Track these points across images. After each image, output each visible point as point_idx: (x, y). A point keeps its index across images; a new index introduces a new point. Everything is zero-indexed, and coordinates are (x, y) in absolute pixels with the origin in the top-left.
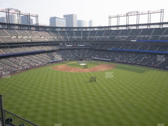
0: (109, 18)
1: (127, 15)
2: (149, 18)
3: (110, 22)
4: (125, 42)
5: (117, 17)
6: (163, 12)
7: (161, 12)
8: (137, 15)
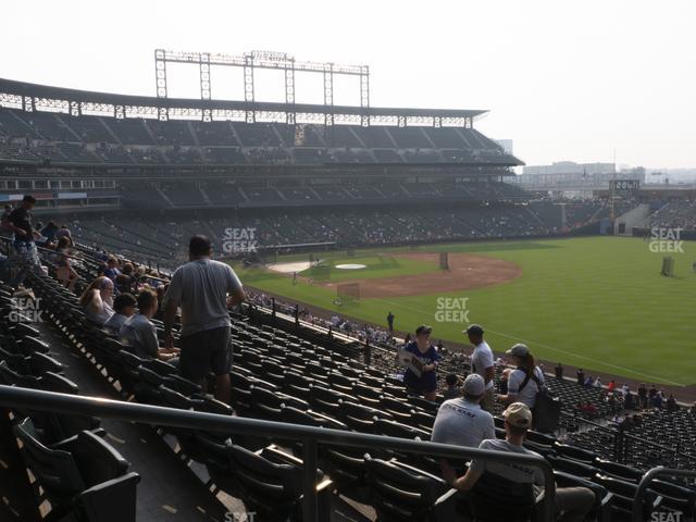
0: (157, 60)
1: (247, 62)
2: (328, 89)
3: (161, 78)
4: (287, 169)
5: (201, 63)
6: (368, 75)
7: (361, 75)
8: (286, 69)
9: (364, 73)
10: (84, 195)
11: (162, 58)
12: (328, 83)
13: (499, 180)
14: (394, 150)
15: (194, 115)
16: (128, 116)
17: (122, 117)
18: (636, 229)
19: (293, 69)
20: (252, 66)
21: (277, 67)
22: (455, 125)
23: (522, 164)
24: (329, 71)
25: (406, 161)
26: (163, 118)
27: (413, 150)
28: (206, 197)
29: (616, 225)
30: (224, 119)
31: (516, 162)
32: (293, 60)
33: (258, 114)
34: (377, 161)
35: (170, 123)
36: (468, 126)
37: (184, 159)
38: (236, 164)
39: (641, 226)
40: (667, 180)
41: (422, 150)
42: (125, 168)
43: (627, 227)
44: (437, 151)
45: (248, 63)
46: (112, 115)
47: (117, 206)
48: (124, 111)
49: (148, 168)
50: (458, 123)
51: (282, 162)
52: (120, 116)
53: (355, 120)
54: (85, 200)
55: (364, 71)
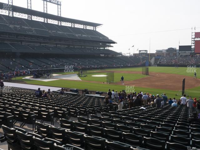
2: (45, 8)
6: (60, 5)
7: (58, 5)
13: (107, 49)
14: (74, 34)
22: (90, 29)
23: (117, 43)
27: (80, 35)
31: (114, 43)
34: (69, 37)
36: (95, 30)
39: (158, 63)
41: (83, 35)
43: (152, 64)
44: (89, 36)
53: (55, 22)
55: (59, 3)
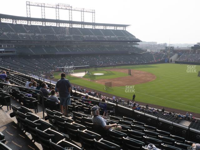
0: (27, 5)
3: (28, 11)
4: (71, 42)
5: (42, 6)
6: (94, 13)
7: (93, 13)
8: (69, 10)
9: (93, 12)
10: (3, 50)
11: (29, 5)
12: (82, 15)
13: (134, 46)
14: (103, 36)
15: (40, 24)
16: (17, 23)
17: (15, 24)
18: (176, 61)
19: (72, 10)
20: (59, 8)
21: (66, 9)
23: (141, 41)
24: (83, 11)
25: (107, 40)
26: (29, 24)
27: (109, 37)
28: (45, 50)
29: (170, 60)
30: (50, 25)
31: (139, 41)
32: (71, 7)
33: (60, 24)
34: (99, 40)
35: (32, 26)
36: (124, 30)
37: (37, 38)
38: (55, 40)
40: (178, 47)
41: (112, 37)
42: (17, 41)
43: (172, 60)
44: (116, 37)
45: (57, 7)
46: (12, 23)
47: (15, 53)
48: (16, 22)
49: (25, 41)
50: (121, 28)
51: (69, 40)
52: (14, 23)
54: (4, 51)
55: (94, 11)
